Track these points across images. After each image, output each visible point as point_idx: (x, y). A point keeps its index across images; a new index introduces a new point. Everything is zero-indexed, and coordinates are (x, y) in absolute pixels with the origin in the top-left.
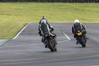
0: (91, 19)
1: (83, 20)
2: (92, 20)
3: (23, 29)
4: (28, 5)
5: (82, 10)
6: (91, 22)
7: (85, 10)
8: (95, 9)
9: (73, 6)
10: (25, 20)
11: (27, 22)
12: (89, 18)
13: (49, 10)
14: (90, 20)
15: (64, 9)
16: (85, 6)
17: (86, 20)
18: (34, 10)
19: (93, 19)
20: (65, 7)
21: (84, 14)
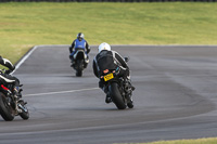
0: (171, 36)
1: (155, 39)
2: (174, 40)
3: (22, 61)
4: (33, 8)
5: (152, 18)
6: (171, 45)
7: (158, 19)
8: (182, 15)
9: (132, 9)
10: (26, 40)
11: (31, 46)
12: (167, 36)
13: (78, 18)
14: (169, 39)
15: (113, 15)
16: (159, 9)
17: (161, 39)
18: (46, 19)
19: (176, 37)
20: (114, 12)
21: (157, 27)
